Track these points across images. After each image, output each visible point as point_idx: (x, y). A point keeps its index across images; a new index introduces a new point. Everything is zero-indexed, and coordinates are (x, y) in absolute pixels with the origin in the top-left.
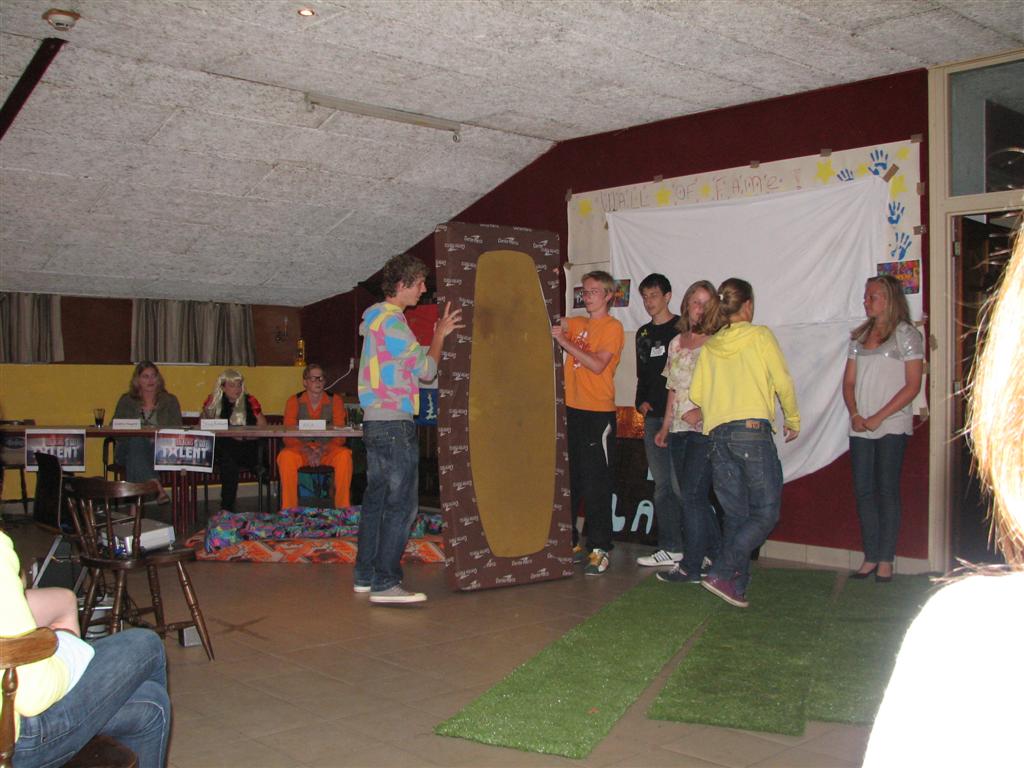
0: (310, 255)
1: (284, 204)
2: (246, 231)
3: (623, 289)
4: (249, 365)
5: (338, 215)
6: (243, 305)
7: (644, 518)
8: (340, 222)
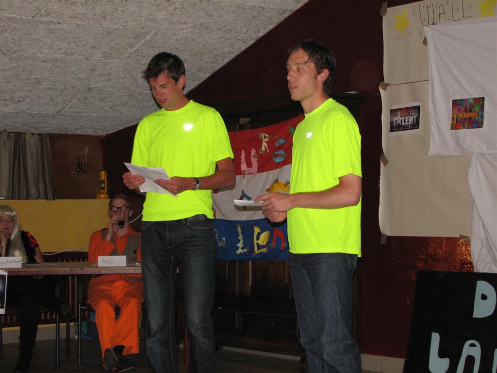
0: (109, 80)
1: (78, 26)
2: (39, 55)
3: (477, 109)
4: (47, 199)
5: (137, 37)
6: (39, 134)
7: (470, 360)
8: (140, 44)
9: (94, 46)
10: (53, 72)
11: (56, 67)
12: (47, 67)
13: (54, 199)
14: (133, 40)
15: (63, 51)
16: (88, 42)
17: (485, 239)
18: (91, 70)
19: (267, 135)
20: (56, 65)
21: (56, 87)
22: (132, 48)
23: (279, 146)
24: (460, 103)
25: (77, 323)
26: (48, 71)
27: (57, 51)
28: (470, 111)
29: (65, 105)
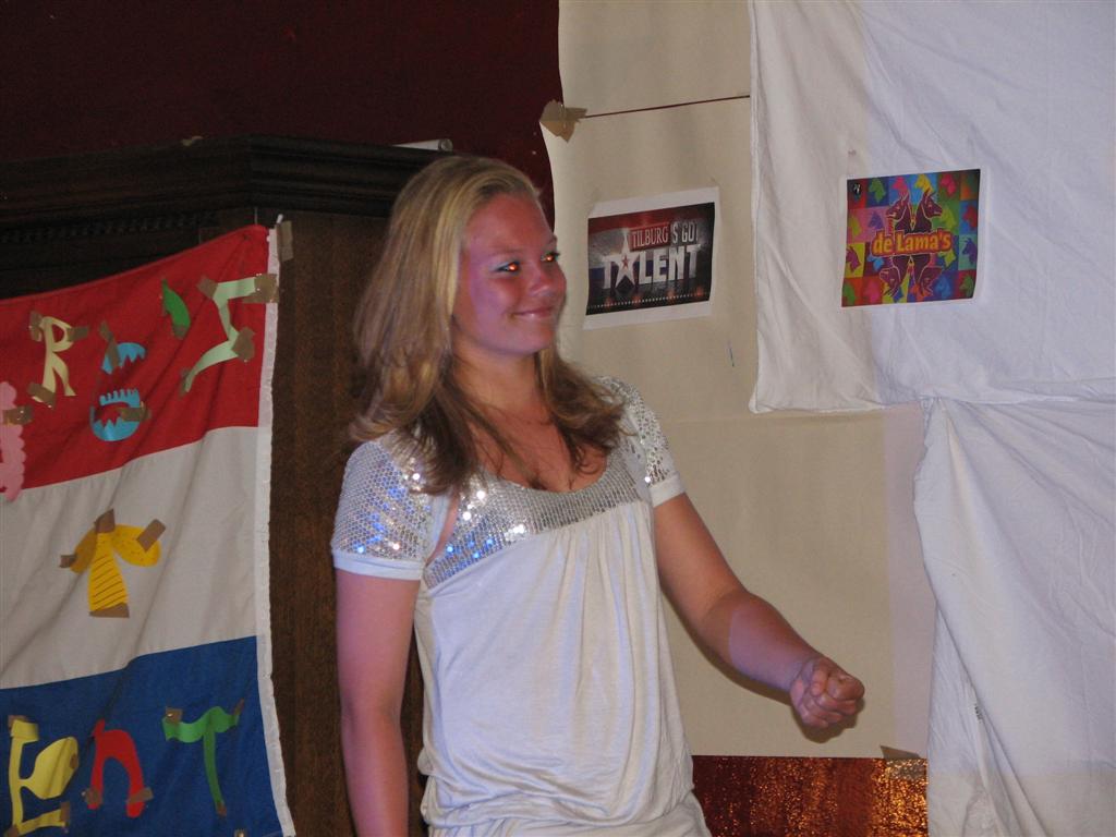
3: (948, 218)
17: (988, 764)
19: (64, 326)
24: (880, 194)
28: (923, 227)
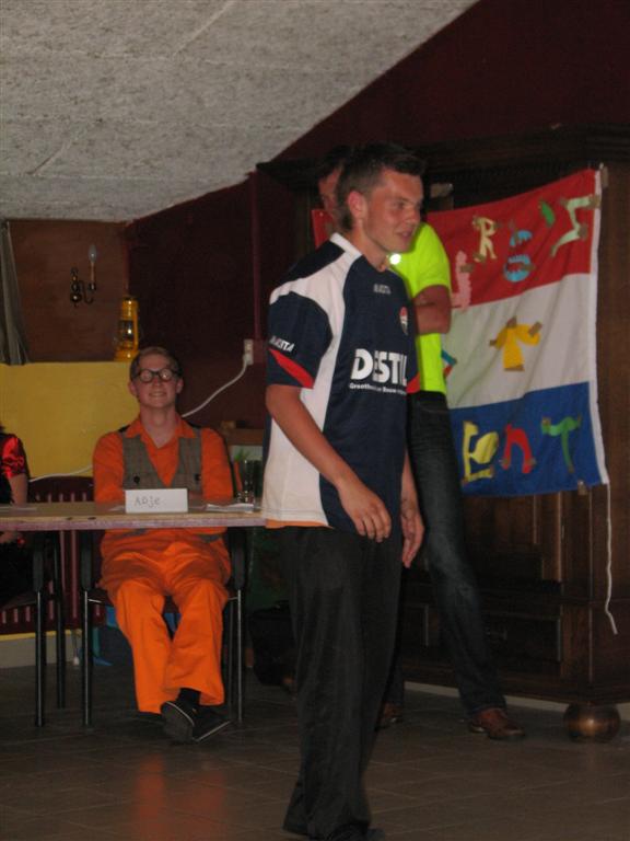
0: (142, 101)
5: (204, 6)
8: (209, 23)
9: (107, 26)
10: (18, 85)
11: (26, 74)
12: (7, 74)
13: (23, 363)
14: (195, 13)
15: (41, 38)
16: (96, 19)
18: (104, 79)
19: (491, 222)
20: (26, 69)
21: (28, 117)
22: (192, 30)
23: (517, 246)
25: (79, 631)
26: (9, 83)
27: (28, 40)
29: (46, 157)
